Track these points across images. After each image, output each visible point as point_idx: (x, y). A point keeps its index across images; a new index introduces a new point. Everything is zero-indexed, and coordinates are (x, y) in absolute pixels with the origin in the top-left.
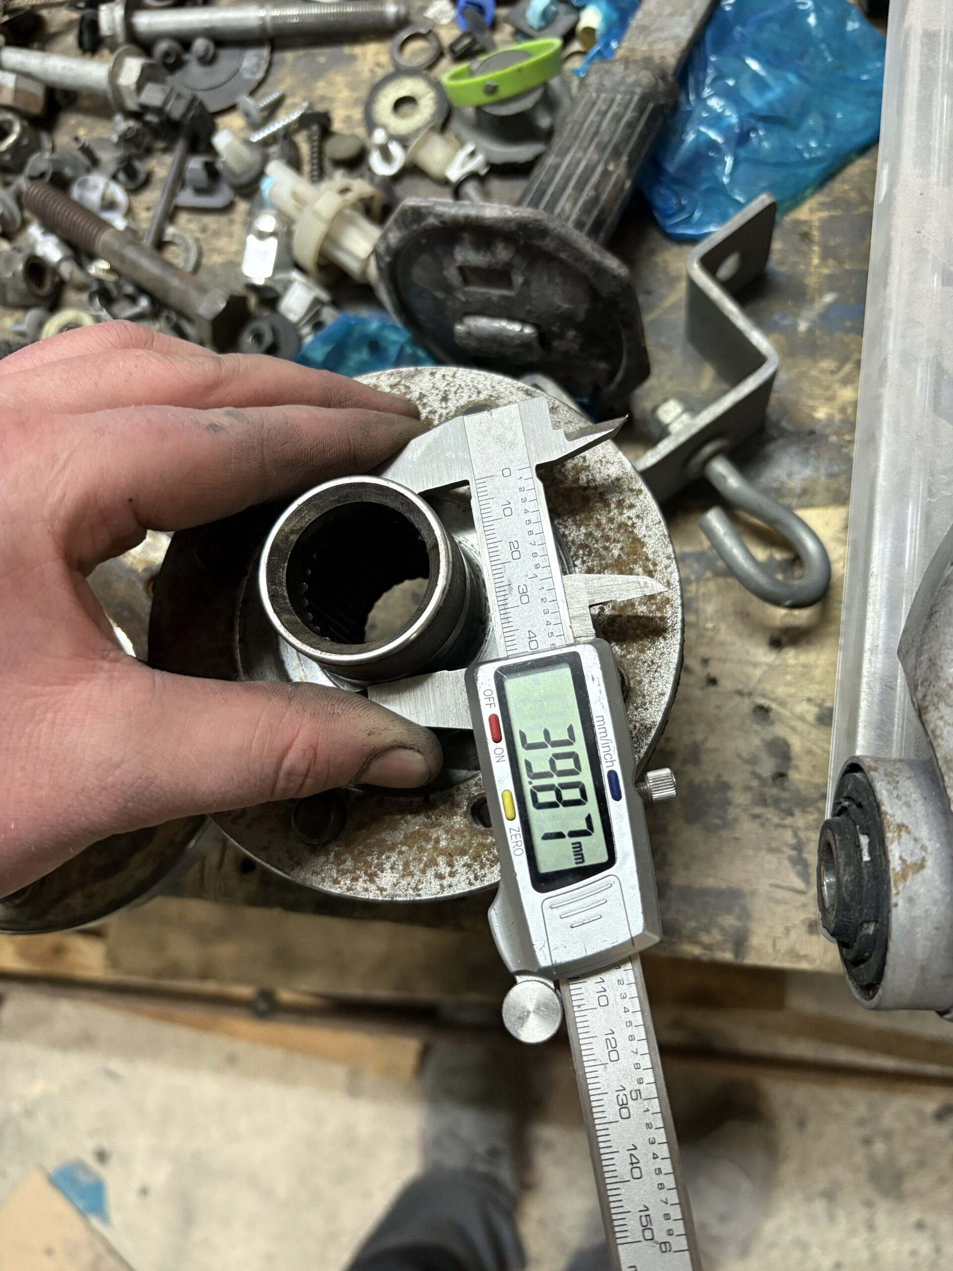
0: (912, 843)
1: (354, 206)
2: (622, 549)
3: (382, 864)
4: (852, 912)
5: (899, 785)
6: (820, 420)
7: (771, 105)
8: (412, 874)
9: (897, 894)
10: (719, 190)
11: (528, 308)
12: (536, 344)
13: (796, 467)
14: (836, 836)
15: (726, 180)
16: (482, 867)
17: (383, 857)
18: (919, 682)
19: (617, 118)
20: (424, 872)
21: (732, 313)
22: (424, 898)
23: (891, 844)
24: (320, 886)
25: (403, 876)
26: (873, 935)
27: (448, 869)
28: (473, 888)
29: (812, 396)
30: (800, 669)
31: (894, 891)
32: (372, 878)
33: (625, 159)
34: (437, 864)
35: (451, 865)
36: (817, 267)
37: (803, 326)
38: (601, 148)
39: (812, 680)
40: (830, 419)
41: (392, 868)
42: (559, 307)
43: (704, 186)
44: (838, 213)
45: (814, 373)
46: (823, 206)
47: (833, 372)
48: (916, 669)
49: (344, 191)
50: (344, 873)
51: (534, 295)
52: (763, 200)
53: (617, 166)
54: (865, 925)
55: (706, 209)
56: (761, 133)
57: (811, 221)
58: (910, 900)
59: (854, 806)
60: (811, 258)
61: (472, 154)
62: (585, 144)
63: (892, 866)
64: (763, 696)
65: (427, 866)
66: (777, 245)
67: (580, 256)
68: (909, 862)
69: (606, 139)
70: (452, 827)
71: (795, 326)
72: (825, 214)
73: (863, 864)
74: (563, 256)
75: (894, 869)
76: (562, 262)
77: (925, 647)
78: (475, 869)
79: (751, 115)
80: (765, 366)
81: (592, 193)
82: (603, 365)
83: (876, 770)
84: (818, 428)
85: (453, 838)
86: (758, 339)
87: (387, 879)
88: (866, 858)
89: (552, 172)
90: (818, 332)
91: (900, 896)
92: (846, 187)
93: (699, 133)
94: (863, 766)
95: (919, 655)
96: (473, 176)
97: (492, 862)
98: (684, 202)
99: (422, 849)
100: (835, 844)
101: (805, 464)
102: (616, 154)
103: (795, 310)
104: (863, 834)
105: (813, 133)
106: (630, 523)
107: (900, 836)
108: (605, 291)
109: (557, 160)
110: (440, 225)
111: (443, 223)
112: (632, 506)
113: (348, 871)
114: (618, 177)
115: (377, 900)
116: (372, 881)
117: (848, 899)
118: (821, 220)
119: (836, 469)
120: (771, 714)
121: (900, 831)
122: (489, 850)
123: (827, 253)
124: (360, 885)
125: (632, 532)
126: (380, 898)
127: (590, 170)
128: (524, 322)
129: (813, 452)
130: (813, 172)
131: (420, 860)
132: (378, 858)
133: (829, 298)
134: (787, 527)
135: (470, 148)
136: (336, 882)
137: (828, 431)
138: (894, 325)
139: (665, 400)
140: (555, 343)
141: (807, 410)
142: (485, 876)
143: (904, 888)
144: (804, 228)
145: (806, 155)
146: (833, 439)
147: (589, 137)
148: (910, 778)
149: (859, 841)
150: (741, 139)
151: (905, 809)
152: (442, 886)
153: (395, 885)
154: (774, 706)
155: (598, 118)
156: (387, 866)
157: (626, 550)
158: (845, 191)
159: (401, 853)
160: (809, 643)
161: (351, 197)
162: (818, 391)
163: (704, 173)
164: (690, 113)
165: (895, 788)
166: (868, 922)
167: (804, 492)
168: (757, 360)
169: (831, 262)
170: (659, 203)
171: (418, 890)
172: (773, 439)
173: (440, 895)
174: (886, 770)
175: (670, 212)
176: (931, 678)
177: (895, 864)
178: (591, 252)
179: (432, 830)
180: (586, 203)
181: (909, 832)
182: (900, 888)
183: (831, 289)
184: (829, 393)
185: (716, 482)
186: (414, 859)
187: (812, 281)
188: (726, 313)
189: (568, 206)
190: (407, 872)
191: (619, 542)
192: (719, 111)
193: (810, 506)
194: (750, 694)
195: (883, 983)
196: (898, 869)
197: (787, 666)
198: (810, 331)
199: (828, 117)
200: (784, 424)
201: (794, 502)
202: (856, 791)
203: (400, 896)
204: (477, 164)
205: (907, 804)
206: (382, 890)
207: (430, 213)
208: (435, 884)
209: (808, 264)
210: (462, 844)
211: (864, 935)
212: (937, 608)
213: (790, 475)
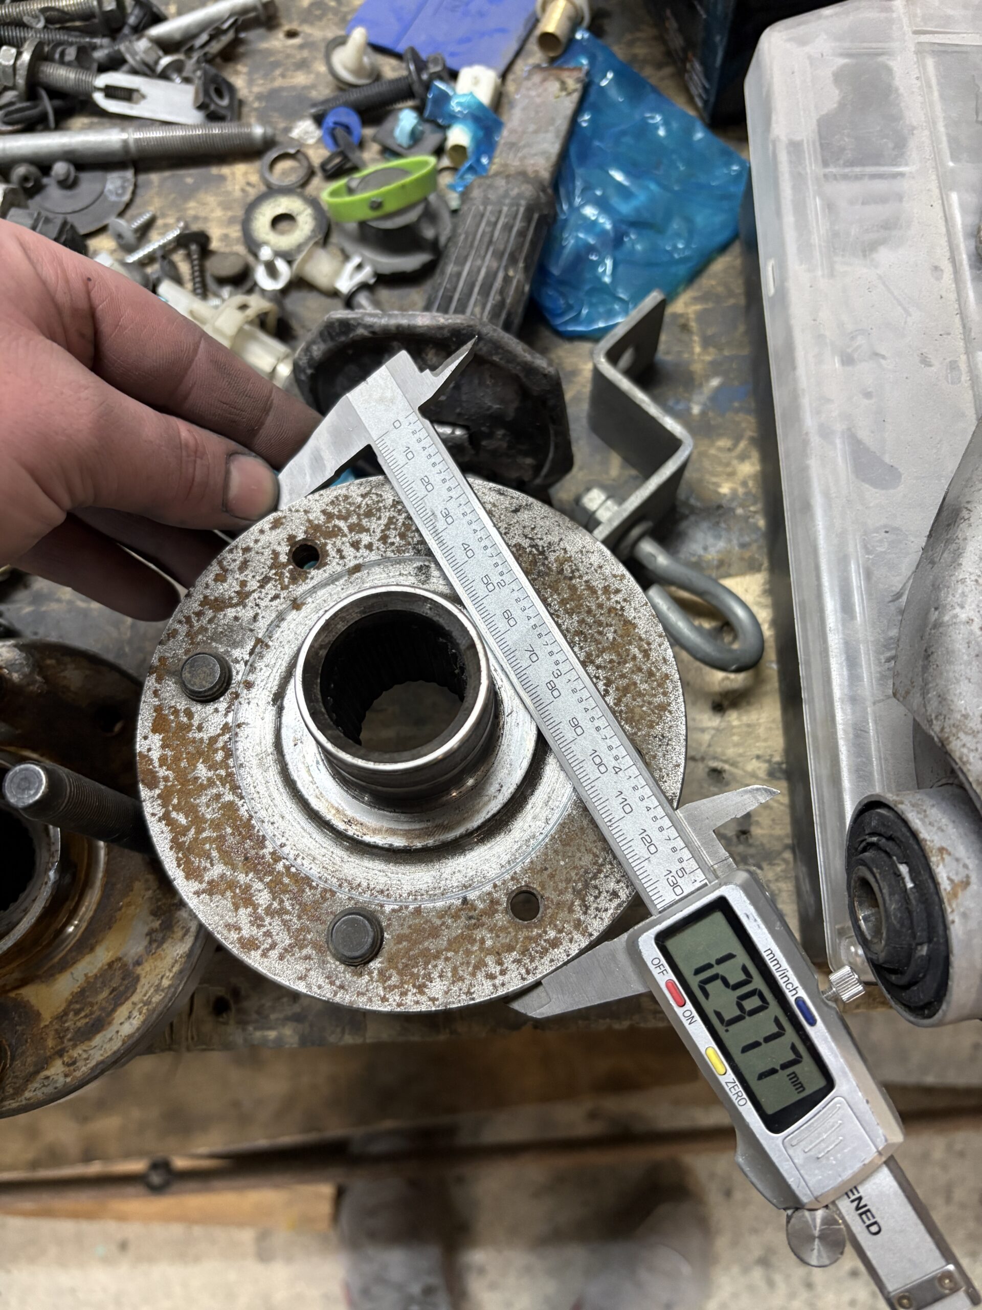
0: (955, 863)
1: (251, 322)
2: (615, 632)
3: (429, 974)
4: (903, 938)
5: (928, 813)
6: (725, 495)
7: (637, 210)
8: (462, 979)
9: (953, 911)
10: (600, 289)
11: (458, 410)
12: (467, 444)
13: (710, 540)
14: (875, 870)
15: (607, 280)
16: (532, 960)
17: (430, 966)
18: (933, 716)
19: (508, 228)
20: (473, 975)
21: (644, 402)
22: (477, 1001)
23: (938, 866)
24: (368, 1007)
25: (453, 982)
26: (927, 955)
27: (498, 968)
28: (526, 983)
29: (714, 474)
30: (745, 729)
31: (949, 910)
32: (421, 989)
33: (521, 265)
34: (486, 965)
35: (500, 963)
36: (699, 355)
37: (696, 410)
38: (499, 255)
39: (758, 738)
40: (734, 492)
41: (441, 976)
42: (490, 408)
43: (587, 287)
44: (710, 305)
45: (713, 451)
46: (696, 300)
47: (729, 450)
48: (925, 706)
49: (243, 307)
50: (391, 988)
51: (464, 398)
52: (653, 298)
53: (516, 271)
54: (919, 948)
55: (591, 305)
56: (633, 236)
57: (687, 314)
58: (964, 915)
59: (884, 840)
60: (692, 348)
61: (359, 267)
62: (482, 252)
63: (942, 887)
64: (715, 758)
65: (477, 967)
66: (663, 337)
67: (511, 357)
68: (956, 881)
69: (501, 247)
70: (495, 925)
71: (689, 410)
72: (698, 307)
73: (909, 891)
74: (496, 358)
75: (945, 890)
76: (493, 364)
77: (931, 685)
78: (525, 964)
79: (622, 221)
80: (681, 449)
81: (498, 298)
82: (529, 461)
83: (902, 803)
84: (724, 502)
85: (498, 936)
86: (671, 424)
87: (437, 988)
88: (910, 885)
89: (454, 279)
90: (711, 414)
91: (955, 913)
92: (713, 282)
93: (577, 238)
94: (887, 802)
95: (924, 692)
96: (363, 286)
97: (541, 953)
98: (571, 302)
99: (468, 953)
100: (875, 877)
101: (718, 537)
102: (513, 260)
103: (686, 395)
104: (902, 863)
105: (678, 235)
106: (618, 607)
107: (943, 859)
108: (536, 390)
109: (456, 269)
110: (370, 335)
111: (374, 333)
112: (617, 591)
113: (395, 987)
114: (518, 281)
115: (431, 1011)
116: (422, 993)
117: (898, 926)
118: (696, 312)
119: (747, 539)
120: (725, 775)
121: (942, 854)
122: (536, 942)
123: (707, 342)
124: (409, 999)
125: (622, 615)
126: (433, 1009)
127: (491, 277)
128: (454, 425)
129: (723, 525)
130: (682, 271)
131: (468, 963)
132: (424, 969)
133: (715, 382)
134: (716, 597)
135: (356, 260)
136: (384, 999)
137: (734, 505)
138: (806, 402)
139: (588, 490)
140: (484, 443)
141: (711, 487)
142: (536, 968)
143: (957, 905)
144: (682, 321)
145: (676, 256)
146: (740, 511)
147: (484, 247)
148: (933, 806)
149: (898, 870)
150: (616, 241)
151: (940, 834)
152: (494, 986)
153: (446, 993)
154: (727, 767)
155: (488, 229)
156: (435, 975)
157: (619, 632)
158: (712, 286)
159: (447, 959)
160: (749, 703)
161: (251, 312)
162: (719, 469)
163: (588, 276)
164: (566, 220)
165: (926, 816)
166: (921, 944)
167: (721, 563)
168: (672, 444)
169: (711, 350)
170: (548, 304)
171: (472, 994)
172: (684, 517)
173: (494, 996)
174: (910, 802)
175: (559, 311)
176: (944, 712)
177: (945, 885)
178: (522, 353)
179: (475, 932)
180: (494, 307)
181: (949, 854)
182: (954, 906)
183: (716, 374)
184: (729, 470)
185: (646, 562)
186: (462, 964)
187: (697, 368)
188: (638, 402)
189: (478, 310)
190: (457, 978)
191: (611, 626)
192: (593, 218)
193: (728, 575)
194: (703, 759)
195: (947, 998)
196: (949, 888)
197: (733, 727)
198: (703, 413)
199: (689, 220)
200: (692, 501)
201: (714, 574)
202: (884, 825)
203: (454, 1003)
204: (366, 274)
205: (941, 829)
206: (433, 1000)
207: (359, 324)
208: (488, 984)
209: (692, 353)
210: (508, 940)
211: (919, 957)
212: (933, 649)
213: (705, 548)
